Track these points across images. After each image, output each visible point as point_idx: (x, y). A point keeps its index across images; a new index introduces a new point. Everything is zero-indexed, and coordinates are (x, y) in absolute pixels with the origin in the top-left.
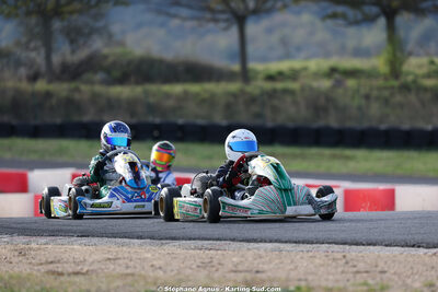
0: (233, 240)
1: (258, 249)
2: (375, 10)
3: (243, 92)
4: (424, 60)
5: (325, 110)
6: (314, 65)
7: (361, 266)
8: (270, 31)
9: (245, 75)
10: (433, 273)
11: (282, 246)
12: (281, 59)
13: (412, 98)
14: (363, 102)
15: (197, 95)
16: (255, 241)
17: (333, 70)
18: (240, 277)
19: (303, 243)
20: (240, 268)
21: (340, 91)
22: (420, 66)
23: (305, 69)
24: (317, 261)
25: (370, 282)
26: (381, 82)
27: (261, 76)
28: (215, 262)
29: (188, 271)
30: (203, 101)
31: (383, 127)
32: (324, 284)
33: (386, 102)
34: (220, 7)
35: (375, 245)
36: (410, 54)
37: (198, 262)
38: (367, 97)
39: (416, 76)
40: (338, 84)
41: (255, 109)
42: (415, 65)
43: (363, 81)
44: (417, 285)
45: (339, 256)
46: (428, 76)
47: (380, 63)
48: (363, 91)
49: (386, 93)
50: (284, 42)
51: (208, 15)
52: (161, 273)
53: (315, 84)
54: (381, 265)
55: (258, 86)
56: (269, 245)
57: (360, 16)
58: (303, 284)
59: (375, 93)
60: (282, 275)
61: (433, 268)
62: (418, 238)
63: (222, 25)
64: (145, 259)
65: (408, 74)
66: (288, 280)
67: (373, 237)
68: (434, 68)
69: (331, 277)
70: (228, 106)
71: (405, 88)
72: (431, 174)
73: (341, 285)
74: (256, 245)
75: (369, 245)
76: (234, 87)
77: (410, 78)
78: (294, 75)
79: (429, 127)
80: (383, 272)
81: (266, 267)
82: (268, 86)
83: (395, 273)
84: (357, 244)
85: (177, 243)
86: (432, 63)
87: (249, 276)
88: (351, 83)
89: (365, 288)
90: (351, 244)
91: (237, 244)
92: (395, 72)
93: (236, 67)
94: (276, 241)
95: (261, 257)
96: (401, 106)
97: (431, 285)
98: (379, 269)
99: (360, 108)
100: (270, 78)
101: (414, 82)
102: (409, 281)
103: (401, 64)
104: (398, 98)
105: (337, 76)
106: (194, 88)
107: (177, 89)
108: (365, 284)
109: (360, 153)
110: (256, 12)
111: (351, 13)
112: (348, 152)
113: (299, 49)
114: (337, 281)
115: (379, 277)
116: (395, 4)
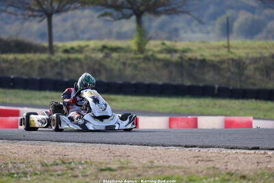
0: (51, 141)
1: (64, 145)
2: (129, 12)
3: (50, 59)
4: (158, 42)
5: (99, 71)
6: (92, 44)
7: (117, 153)
8: (65, 20)
9: (51, 49)
10: (153, 157)
11: (77, 144)
12: (72, 39)
13: (151, 65)
14: (122, 67)
15: (23, 60)
16: (62, 141)
17: (104, 47)
18: (57, 157)
19: (88, 143)
20: (56, 153)
21: (108, 60)
22: (156, 46)
23: (87, 46)
24: (95, 151)
25: (122, 160)
26: (132, 55)
27: (61, 50)
28: (43, 151)
29: (30, 155)
30: (26, 64)
31: (133, 82)
32: (99, 161)
33: (136, 67)
34: (37, 8)
35: (125, 144)
36: (150, 39)
37: (34, 150)
38: (124, 64)
39: (154, 52)
40: (107, 56)
41: (57, 70)
42: (153, 46)
43: (122, 54)
44: (144, 162)
45: (107, 149)
46: (161, 52)
47: (132, 44)
48: (122, 60)
49: (136, 62)
50: (74, 28)
51: (30, 13)
52: (17, 155)
53: (93, 55)
54: (128, 153)
55: (59, 56)
56: (70, 144)
57: (120, 16)
58: (88, 160)
59: (129, 62)
60: (78, 157)
61: (153, 155)
62: (147, 141)
63: (38, 19)
64: (7, 149)
65: (149, 50)
66: (81, 159)
67: (124, 141)
68: (164, 47)
69: (102, 158)
70: (41, 68)
71: (147, 59)
72: (161, 111)
73: (108, 161)
74: (63, 144)
75: (122, 144)
76: (44, 56)
77: (150, 53)
78: (80, 50)
79: (161, 83)
80: (128, 156)
81: (69, 153)
82: (65, 56)
83: (134, 157)
84: (116, 144)
85: (21, 142)
86: (163, 44)
87: (61, 157)
88: (115, 55)
89: (119, 163)
90: (113, 144)
91: (54, 143)
92: (141, 49)
93: (46, 44)
94: (73, 142)
95: (66, 149)
96: (144, 70)
97: (152, 162)
98: (127, 155)
99: (120, 70)
100: (66, 51)
101: (152, 55)
102: (141, 160)
103: (145, 44)
104: (143, 65)
105: (106, 51)
106: (21, 56)
107: (11, 57)
108: (120, 161)
109: (120, 97)
110: (58, 11)
111: (115, 13)
112: (112, 97)
113: (83, 32)
114: (105, 160)
115: (126, 158)
116: (142, 8)
